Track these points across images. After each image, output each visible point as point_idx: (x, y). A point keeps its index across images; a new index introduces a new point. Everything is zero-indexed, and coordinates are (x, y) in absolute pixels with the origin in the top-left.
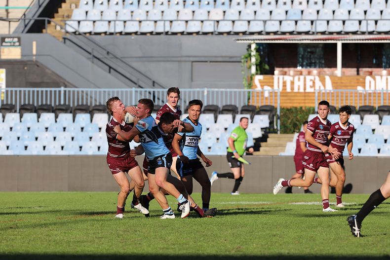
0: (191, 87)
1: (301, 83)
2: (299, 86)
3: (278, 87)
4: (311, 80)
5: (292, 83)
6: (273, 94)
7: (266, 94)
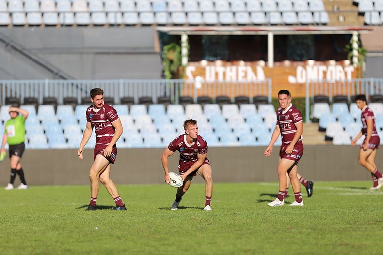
0: (93, 78)
1: (233, 74)
2: (231, 78)
3: (210, 78)
4: (243, 71)
5: (224, 74)
6: (205, 85)
7: (198, 85)
